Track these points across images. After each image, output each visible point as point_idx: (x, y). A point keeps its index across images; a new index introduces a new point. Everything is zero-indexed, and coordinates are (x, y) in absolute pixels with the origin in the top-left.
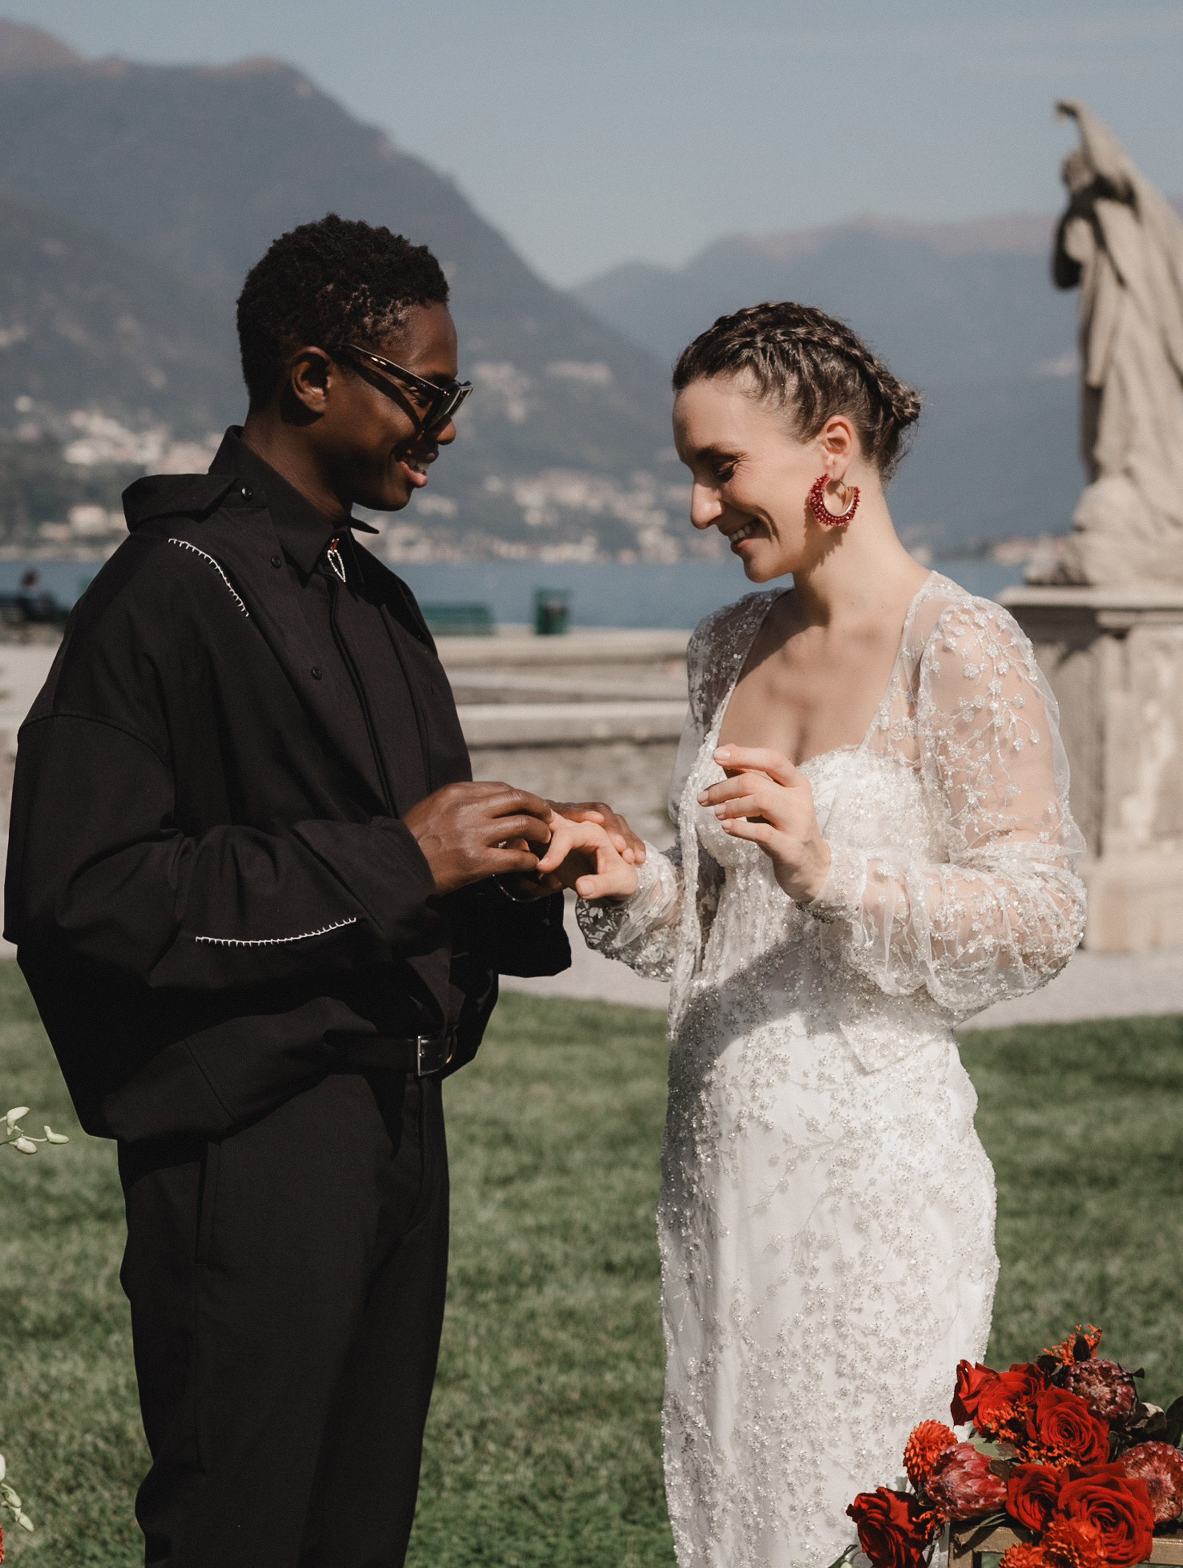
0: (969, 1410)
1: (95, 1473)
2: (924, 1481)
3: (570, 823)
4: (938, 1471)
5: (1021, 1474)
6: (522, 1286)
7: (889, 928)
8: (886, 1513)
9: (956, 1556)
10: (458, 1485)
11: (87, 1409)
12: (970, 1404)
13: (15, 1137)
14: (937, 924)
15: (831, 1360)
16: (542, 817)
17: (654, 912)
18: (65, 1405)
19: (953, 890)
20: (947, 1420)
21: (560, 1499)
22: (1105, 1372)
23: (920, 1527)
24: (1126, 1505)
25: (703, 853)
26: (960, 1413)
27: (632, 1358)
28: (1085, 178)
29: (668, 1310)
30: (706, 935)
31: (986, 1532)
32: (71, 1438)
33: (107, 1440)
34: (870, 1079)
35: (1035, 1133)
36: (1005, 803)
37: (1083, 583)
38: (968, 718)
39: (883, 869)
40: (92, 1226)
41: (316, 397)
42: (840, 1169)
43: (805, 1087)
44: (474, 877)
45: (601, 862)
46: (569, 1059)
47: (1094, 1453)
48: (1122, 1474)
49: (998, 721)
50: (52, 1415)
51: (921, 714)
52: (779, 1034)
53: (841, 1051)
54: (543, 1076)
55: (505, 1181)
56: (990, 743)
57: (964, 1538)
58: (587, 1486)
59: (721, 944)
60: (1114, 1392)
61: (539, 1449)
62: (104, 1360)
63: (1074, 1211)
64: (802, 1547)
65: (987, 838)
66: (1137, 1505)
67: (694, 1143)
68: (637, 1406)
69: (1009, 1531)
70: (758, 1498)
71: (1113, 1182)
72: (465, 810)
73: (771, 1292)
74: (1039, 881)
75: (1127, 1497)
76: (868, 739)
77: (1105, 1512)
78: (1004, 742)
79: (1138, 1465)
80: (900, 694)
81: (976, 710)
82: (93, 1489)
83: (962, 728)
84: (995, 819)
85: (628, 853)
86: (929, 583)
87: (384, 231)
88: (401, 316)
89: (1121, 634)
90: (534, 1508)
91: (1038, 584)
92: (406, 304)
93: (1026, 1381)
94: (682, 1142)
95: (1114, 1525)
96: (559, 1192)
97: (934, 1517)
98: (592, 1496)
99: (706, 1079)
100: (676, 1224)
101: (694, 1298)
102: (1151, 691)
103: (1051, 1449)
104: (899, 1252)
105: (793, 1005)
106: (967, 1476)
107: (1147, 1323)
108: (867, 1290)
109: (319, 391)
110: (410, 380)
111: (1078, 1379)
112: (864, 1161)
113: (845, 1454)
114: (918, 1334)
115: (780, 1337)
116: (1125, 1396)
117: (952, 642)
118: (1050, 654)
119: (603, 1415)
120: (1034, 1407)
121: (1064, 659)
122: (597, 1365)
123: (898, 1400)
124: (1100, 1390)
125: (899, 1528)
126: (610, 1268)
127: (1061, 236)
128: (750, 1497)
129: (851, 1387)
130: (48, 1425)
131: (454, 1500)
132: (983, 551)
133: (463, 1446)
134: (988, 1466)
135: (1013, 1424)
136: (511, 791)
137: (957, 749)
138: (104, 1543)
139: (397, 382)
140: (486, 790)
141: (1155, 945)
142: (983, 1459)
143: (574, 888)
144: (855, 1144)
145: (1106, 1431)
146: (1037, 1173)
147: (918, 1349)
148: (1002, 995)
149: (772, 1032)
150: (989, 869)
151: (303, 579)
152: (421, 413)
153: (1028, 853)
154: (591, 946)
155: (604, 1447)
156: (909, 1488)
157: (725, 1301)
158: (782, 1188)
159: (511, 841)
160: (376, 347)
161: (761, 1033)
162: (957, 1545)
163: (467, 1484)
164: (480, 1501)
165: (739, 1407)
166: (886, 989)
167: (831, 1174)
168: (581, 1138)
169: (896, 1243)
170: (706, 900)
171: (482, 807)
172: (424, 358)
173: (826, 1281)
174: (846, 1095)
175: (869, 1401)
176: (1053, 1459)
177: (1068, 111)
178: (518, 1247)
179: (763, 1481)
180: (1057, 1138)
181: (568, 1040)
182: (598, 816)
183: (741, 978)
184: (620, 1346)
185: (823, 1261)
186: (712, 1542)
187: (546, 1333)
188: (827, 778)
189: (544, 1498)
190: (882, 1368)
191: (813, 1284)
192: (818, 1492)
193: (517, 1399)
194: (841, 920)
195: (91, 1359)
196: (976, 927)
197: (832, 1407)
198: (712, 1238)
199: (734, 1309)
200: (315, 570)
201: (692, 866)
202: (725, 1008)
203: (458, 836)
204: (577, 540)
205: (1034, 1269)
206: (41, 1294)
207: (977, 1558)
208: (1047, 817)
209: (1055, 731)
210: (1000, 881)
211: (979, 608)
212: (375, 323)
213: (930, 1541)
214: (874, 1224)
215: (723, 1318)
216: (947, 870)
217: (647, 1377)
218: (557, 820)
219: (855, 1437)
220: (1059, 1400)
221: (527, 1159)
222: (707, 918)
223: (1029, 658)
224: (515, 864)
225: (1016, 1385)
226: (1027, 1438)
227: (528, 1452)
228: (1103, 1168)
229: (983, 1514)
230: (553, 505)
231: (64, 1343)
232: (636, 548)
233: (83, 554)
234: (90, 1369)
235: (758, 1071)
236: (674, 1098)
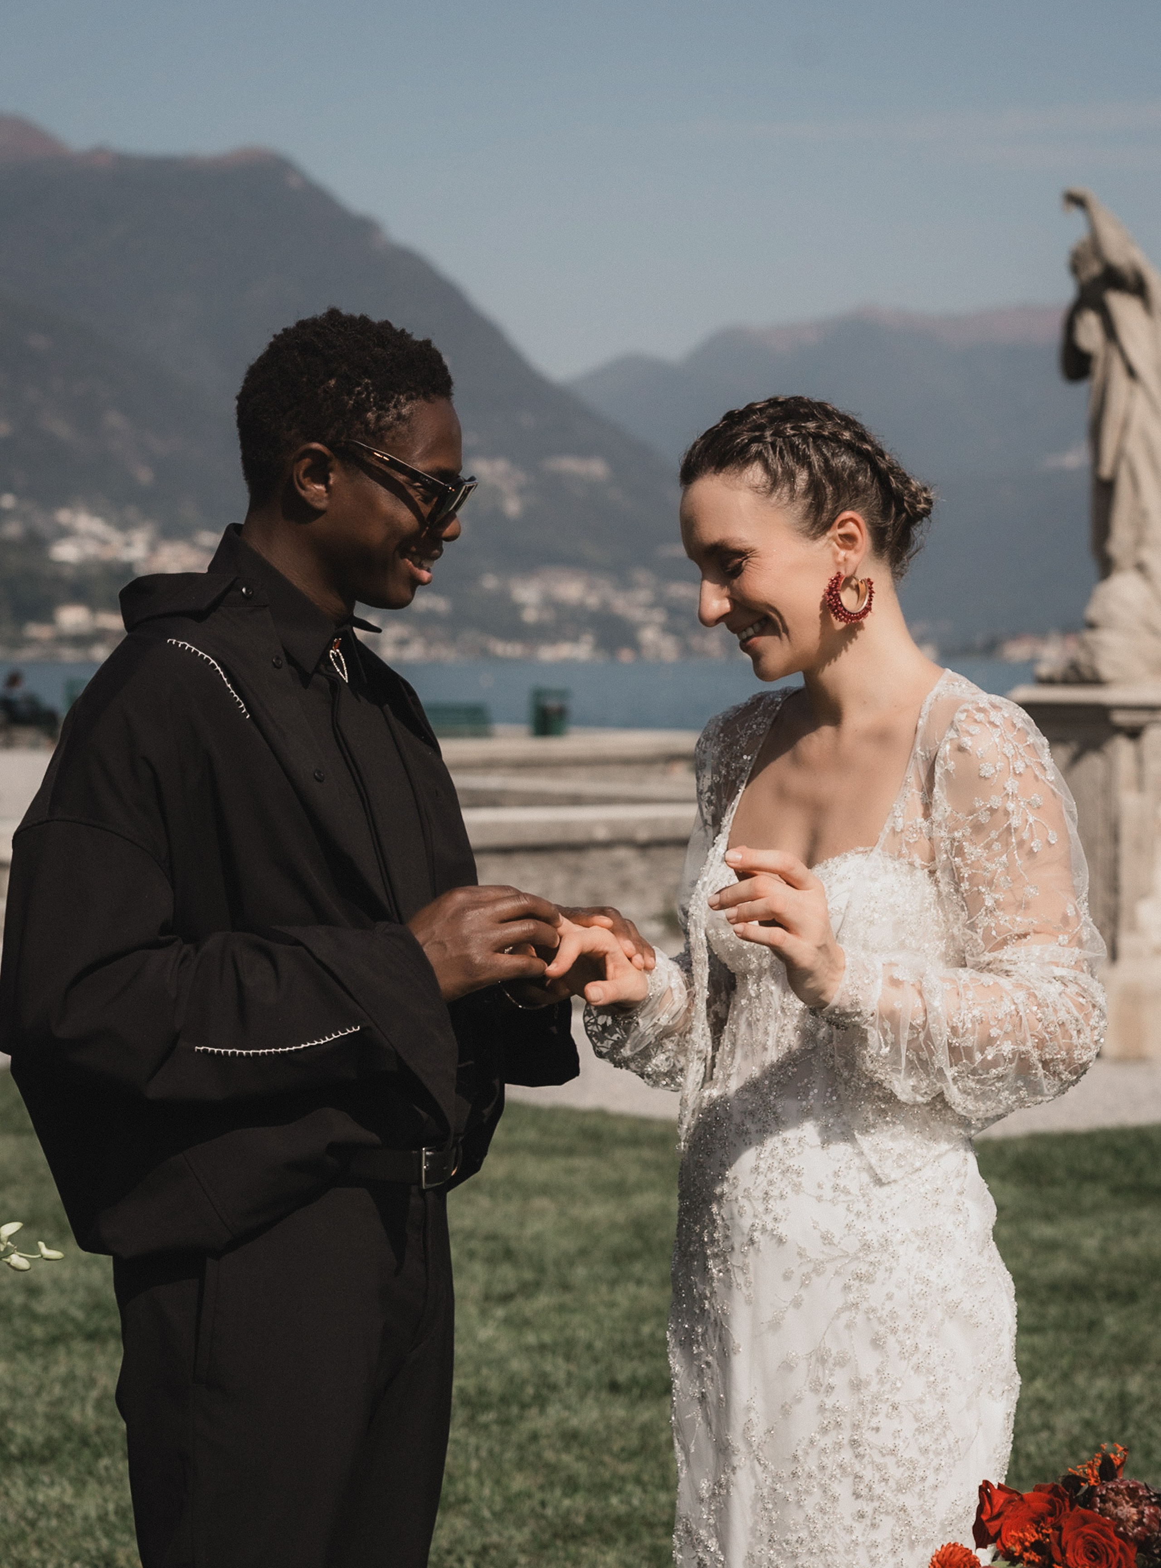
0: (992, 1531)
3: (578, 928)
6: (524, 1406)
7: (905, 1034)
11: (76, 1536)
12: (992, 1527)
13: (7, 1253)
14: (953, 1030)
15: (848, 1481)
16: (550, 920)
17: (664, 1020)
18: (53, 1532)
19: (969, 995)
20: (969, 1541)
22: (1133, 1492)
25: (714, 960)
26: (981, 1535)
27: (638, 1481)
28: (1094, 269)
29: (680, 1428)
30: (716, 1044)
34: (886, 1190)
35: (1054, 1246)
36: (1023, 906)
37: (1098, 682)
38: (984, 818)
39: (899, 974)
40: (80, 1346)
41: (318, 493)
42: (855, 1283)
43: (819, 1199)
44: (480, 983)
45: (610, 968)
46: (571, 1171)
49: (1015, 822)
50: (39, 1543)
51: (936, 815)
52: (793, 1144)
53: (857, 1161)
54: (545, 1190)
55: (506, 1298)
56: (1006, 844)
59: (732, 1052)
60: (1141, 1513)
62: (92, 1486)
63: (1092, 1326)
65: (1005, 942)
67: (706, 1258)
68: (644, 1531)
71: (1131, 1297)
72: (469, 915)
73: (786, 1411)
74: (1058, 986)
76: (882, 838)
78: (1021, 843)
80: (914, 794)
81: (992, 811)
83: (978, 829)
84: (1012, 922)
85: (638, 958)
86: (942, 682)
87: (385, 325)
88: (405, 411)
89: (1134, 734)
92: (410, 398)
93: (1051, 1502)
94: (693, 1256)
96: (561, 1308)
99: (718, 1190)
100: (686, 1341)
101: (706, 1417)
104: (917, 1368)
105: (806, 1114)
108: (885, 1407)
109: (321, 487)
110: (414, 475)
111: (1104, 1499)
114: (937, 1453)
115: (795, 1457)
116: (1153, 1517)
117: (967, 741)
118: (1064, 753)
119: (608, 1540)
120: (1060, 1529)
121: (1076, 759)
122: (603, 1488)
123: (917, 1522)
124: (1127, 1511)
126: (614, 1387)
127: (1070, 326)
129: (868, 1509)
130: (35, 1553)
132: (991, 648)
135: (1037, 1547)
136: (518, 895)
137: (973, 851)
139: (401, 478)
140: (491, 895)
143: (583, 995)
144: (871, 1258)
145: (1133, 1554)
146: (1054, 1287)
147: (938, 1469)
148: (1021, 1102)
149: (784, 1141)
150: (1008, 973)
151: (305, 678)
152: (426, 510)
153: (1047, 957)
154: (600, 1055)
157: (738, 1421)
158: (797, 1303)
159: (517, 946)
160: (380, 443)
161: (773, 1142)
165: (753, 1530)
166: (902, 1097)
167: (847, 1288)
168: (583, 1253)
169: (914, 1360)
170: (717, 1007)
171: (488, 911)
172: (429, 453)
173: (842, 1398)
174: (861, 1206)
175: (887, 1524)
177: (1077, 200)
178: (519, 1366)
180: (1074, 1251)
181: (570, 1152)
182: (607, 921)
183: (752, 1087)
184: (625, 1469)
185: (839, 1378)
187: (549, 1455)
188: (839, 882)
190: (901, 1489)
191: (829, 1402)
193: (520, 1524)
194: (856, 1026)
195: (79, 1484)
196: (994, 1032)
197: (850, 1530)
198: (724, 1356)
199: (747, 1429)
200: (317, 670)
201: (702, 972)
202: (737, 1119)
203: (464, 942)
204: (575, 639)
205: (1052, 1387)
206: (28, 1417)
208: (1065, 920)
209: (1073, 831)
210: (1019, 986)
211: (994, 707)
212: (379, 418)
214: (891, 1339)
215: (736, 1439)
216: (964, 975)
217: (655, 1500)
218: (565, 925)
220: (1086, 1521)
221: (528, 1275)
222: (718, 1025)
223: (1046, 757)
224: (522, 970)
225: (1040, 1504)
226: (1052, 1560)
228: (1122, 1282)
230: (550, 602)
231: (51, 1467)
232: (635, 646)
233: (69, 654)
234: (78, 1494)
235: (771, 1183)
236: (685, 1211)
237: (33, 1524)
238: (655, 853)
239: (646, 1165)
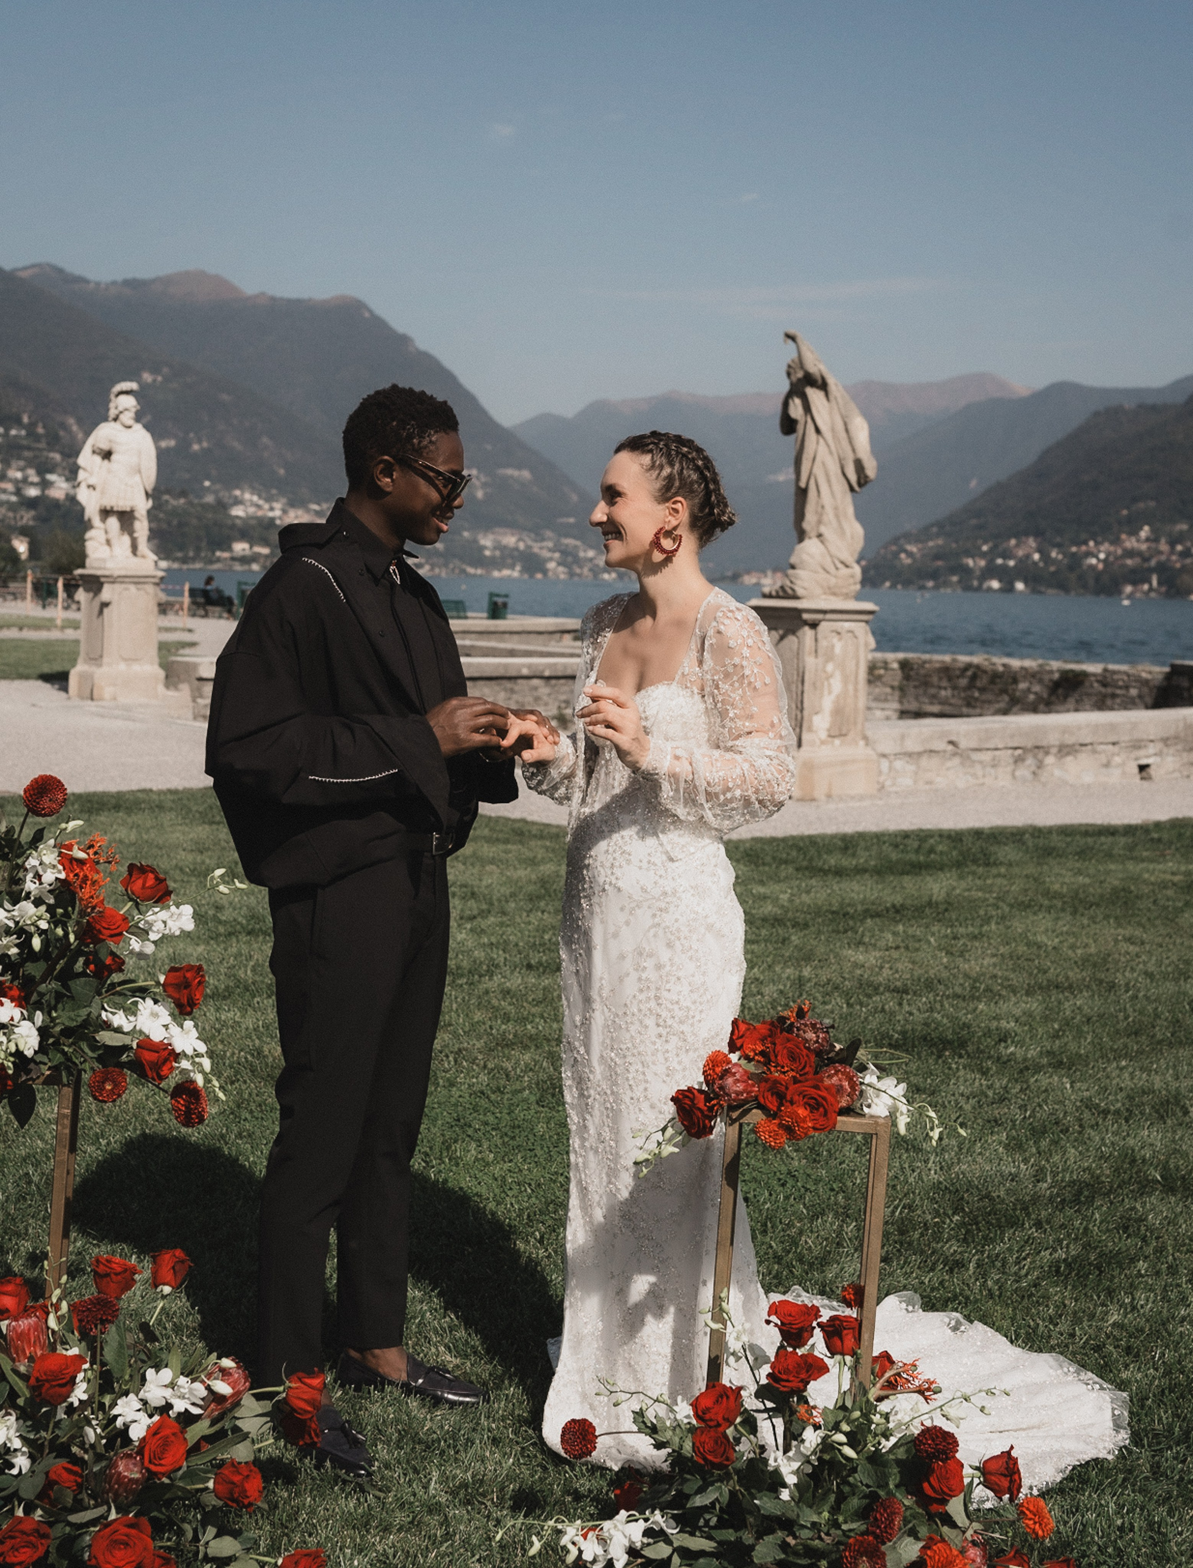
0: (739, 1045)
1: (246, 1074)
2: (714, 1083)
3: (518, 721)
4: (721, 1078)
5: (766, 1080)
6: (481, 976)
7: (682, 785)
8: (692, 1100)
9: (731, 1125)
10: (447, 1084)
11: (242, 1038)
12: (739, 1043)
13: (218, 885)
14: (708, 783)
15: (653, 1018)
16: (504, 716)
17: (564, 770)
18: (229, 1036)
19: (719, 764)
20: (726, 1050)
21: (502, 1093)
22: (813, 1026)
23: (711, 1109)
24: (824, 1099)
25: (587, 738)
26: (733, 1047)
27: (542, 1017)
28: (800, 374)
29: (565, 989)
30: (588, 783)
31: (748, 1111)
32: (233, 1054)
33: (253, 1055)
34: (676, 864)
35: (765, 898)
36: (750, 717)
37: (795, 597)
38: (731, 669)
39: (679, 752)
40: (244, 938)
41: (387, 483)
42: (659, 913)
43: (640, 868)
44: (463, 749)
45: (535, 743)
46: (506, 852)
47: (807, 1069)
48: (822, 1081)
49: (747, 672)
50: (222, 1041)
51: (705, 667)
52: (627, 839)
53: (660, 849)
54: (492, 861)
55: (472, 918)
56: (742, 684)
57: (735, 1115)
58: (518, 1086)
59: (596, 789)
60: (818, 1037)
61: (490, 1065)
62: (250, 1011)
63: (784, 941)
64: (637, 1120)
65: (740, 736)
66: (829, 1097)
67: (580, 898)
68: (545, 1044)
69: (759, 1112)
70: (613, 1093)
71: (806, 926)
72: (460, 712)
73: (621, 980)
74: (768, 761)
75: (824, 1094)
76: (677, 678)
77: (812, 1102)
78: (750, 683)
79: (830, 1077)
80: (694, 654)
81: (735, 666)
82: (245, 1082)
83: (727, 675)
84: (744, 725)
85: (550, 738)
86: (712, 594)
87: (423, 393)
88: (433, 439)
89: (814, 625)
90: (488, 1097)
91: (769, 596)
92: (436, 432)
93: (770, 1030)
94: (573, 897)
95: (817, 1109)
96: (502, 924)
97: (718, 1103)
98: (521, 1091)
99: (587, 862)
100: (569, 942)
101: (579, 982)
102: (830, 657)
103: (783, 1067)
104: (691, 958)
105: (634, 822)
106: (738, 1081)
107: (824, 1003)
108: (673, 979)
109: (389, 480)
110: (439, 473)
111: (798, 1029)
112: (672, 909)
113: (661, 1069)
114: (701, 1003)
115: (626, 1005)
116: (824, 1039)
117: (722, 627)
118: (776, 635)
119: (526, 1047)
120: (775, 1044)
121: (782, 638)
122: (524, 1020)
123: (690, 1039)
124: (811, 1035)
125: (699, 1109)
126: (529, 967)
127: (786, 405)
128: (609, 1092)
129: (664, 1033)
130: (220, 1047)
131: (445, 1092)
132: (735, 577)
133: (449, 1063)
134: (750, 1076)
135: (762, 1053)
136: (486, 702)
137: (725, 687)
138: (251, 1112)
139: (431, 474)
140: (471, 702)
141: (829, 796)
142: (746, 1072)
143: (520, 756)
144: (667, 900)
145: (813, 1058)
146: (764, 920)
147: (701, 1012)
148: (747, 822)
149: (622, 837)
150: (741, 753)
151: (376, 581)
152: (445, 492)
153: (762, 745)
154: (530, 788)
155: (527, 1065)
156: (705, 1088)
157: (596, 985)
158: (627, 923)
159: (487, 729)
160: (421, 456)
161: (616, 836)
162: (731, 1119)
163: (452, 1084)
164: (458, 1093)
165: (603, 1042)
166: (682, 818)
167: (654, 915)
168: (513, 895)
169: (689, 954)
170: (590, 763)
171: (469, 710)
173: (651, 974)
174: (662, 872)
175: (674, 1040)
176: (784, 1073)
177: (791, 337)
178: (479, 954)
179: (615, 1084)
180: (775, 901)
181: (506, 841)
182: (534, 718)
183: (607, 807)
184: (534, 1010)
185: (649, 963)
186: (588, 1117)
187: (495, 1002)
188: (654, 700)
189: (494, 1092)
190: (681, 1022)
191: (644, 976)
192: (646, 1089)
193: (479, 1038)
194: (656, 780)
195: (244, 1011)
196: (730, 785)
197: (654, 1043)
198: (589, 950)
199: (601, 988)
200: (383, 576)
201: (582, 745)
202: (598, 825)
203: (456, 726)
204: (512, 567)
205: (763, 972)
206: (216, 974)
207: (741, 1126)
208: (773, 725)
209: (779, 677)
210: (746, 760)
211: (738, 609)
212: (420, 442)
213: (716, 1116)
214: (677, 943)
215: (594, 994)
216: (717, 753)
217: (551, 1027)
218: (512, 718)
219: (666, 1059)
220: (788, 1040)
221: (484, 907)
222: (589, 774)
223: (766, 637)
224: (486, 742)
225: (764, 1031)
226: (770, 1061)
227: (485, 1067)
228: (801, 917)
229: (746, 1101)
230: (498, 546)
231: (228, 1001)
232: (545, 572)
233: (238, 567)
234: (243, 1016)
235: (614, 859)
236: (569, 873)
237: (219, 1031)
238: (553, 682)
239: (547, 849)
